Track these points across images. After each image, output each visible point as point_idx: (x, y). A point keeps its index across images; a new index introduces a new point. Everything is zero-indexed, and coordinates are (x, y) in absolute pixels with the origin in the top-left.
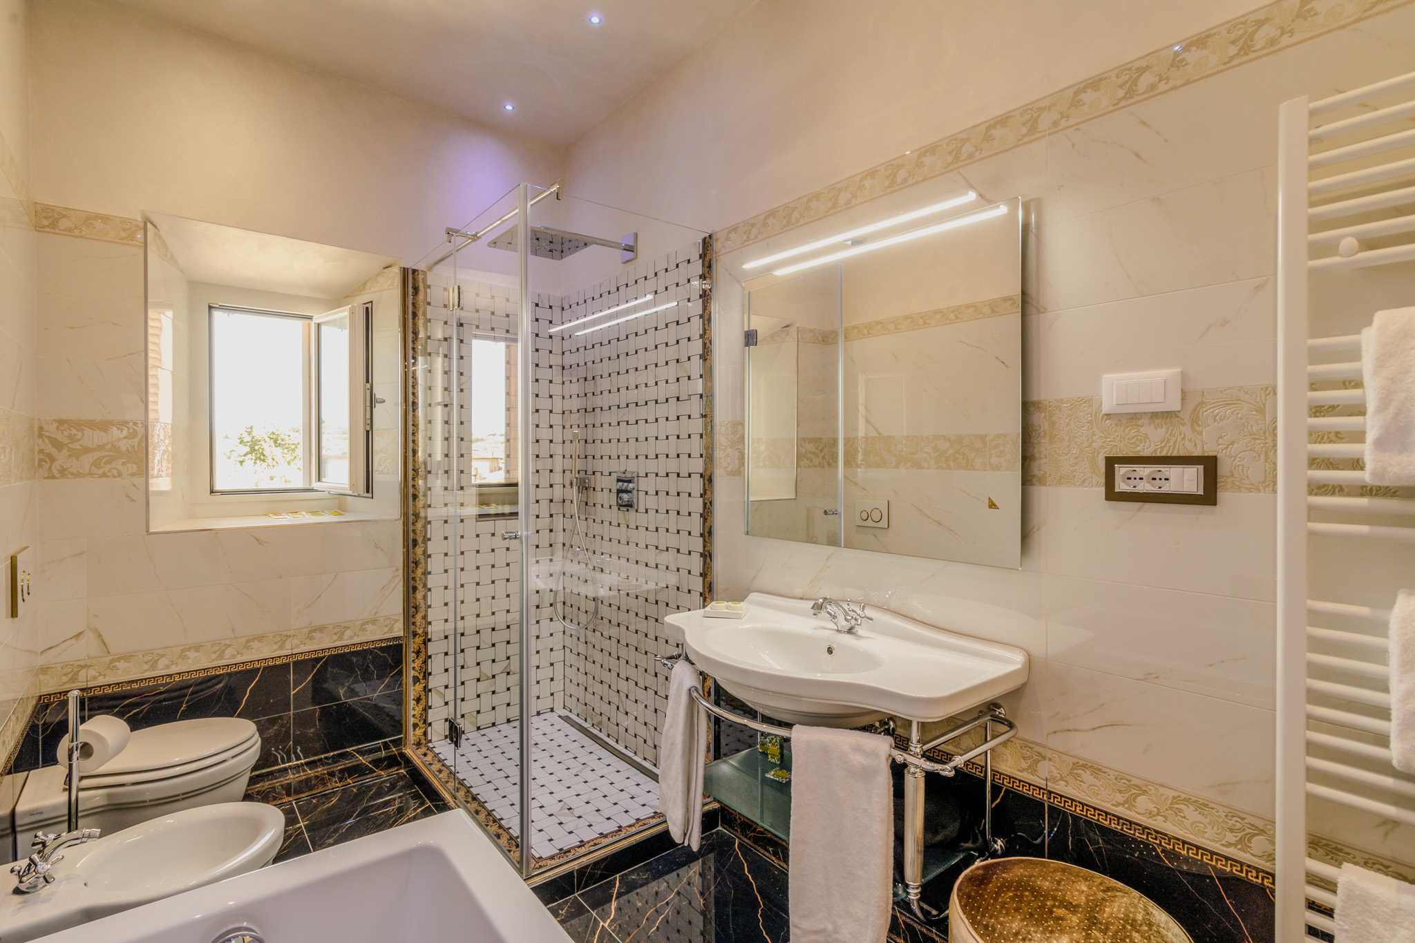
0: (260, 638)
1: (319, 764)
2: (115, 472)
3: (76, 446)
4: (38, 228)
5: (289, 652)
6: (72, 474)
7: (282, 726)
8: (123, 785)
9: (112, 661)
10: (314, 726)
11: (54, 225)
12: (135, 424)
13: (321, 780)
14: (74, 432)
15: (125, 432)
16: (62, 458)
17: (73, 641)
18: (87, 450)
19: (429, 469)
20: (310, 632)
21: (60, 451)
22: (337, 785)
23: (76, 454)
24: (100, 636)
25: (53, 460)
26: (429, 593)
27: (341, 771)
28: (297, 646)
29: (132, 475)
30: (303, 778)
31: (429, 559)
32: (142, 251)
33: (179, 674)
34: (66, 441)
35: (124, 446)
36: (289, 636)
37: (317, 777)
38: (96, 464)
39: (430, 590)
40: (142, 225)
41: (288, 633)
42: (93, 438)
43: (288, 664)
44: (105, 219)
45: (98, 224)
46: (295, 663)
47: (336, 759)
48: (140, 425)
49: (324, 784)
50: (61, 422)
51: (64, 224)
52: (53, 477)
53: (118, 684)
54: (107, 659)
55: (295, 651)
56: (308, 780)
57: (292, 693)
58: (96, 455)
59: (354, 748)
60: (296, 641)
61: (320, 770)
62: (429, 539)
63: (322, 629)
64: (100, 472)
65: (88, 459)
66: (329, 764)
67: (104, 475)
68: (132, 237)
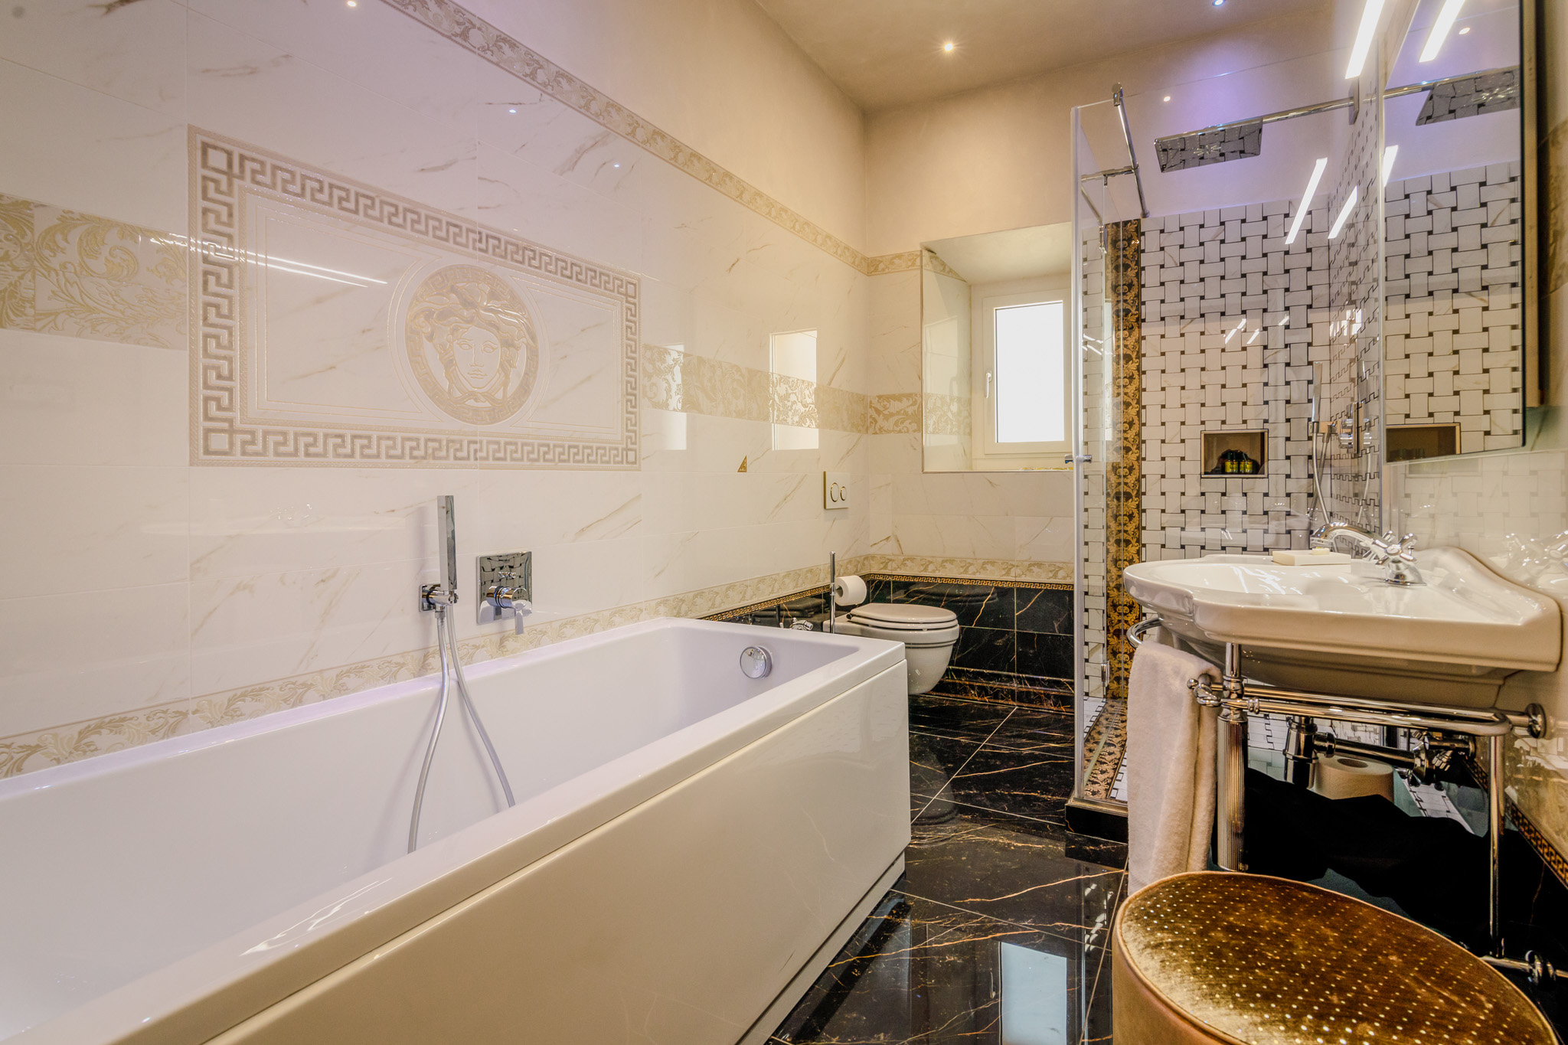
0: (993, 563)
1: (1037, 683)
2: (905, 429)
3: (886, 412)
4: (869, 274)
5: (1013, 579)
6: (885, 431)
7: (1008, 639)
8: (867, 625)
9: (904, 560)
10: (1033, 648)
11: (876, 270)
12: (916, 395)
13: (1040, 699)
14: (886, 403)
15: (911, 402)
16: (881, 422)
17: (885, 542)
18: (892, 415)
19: (1143, 421)
20: (1030, 565)
21: (879, 415)
22: (1052, 708)
23: (887, 418)
24: (898, 541)
25: (876, 422)
26: (1143, 549)
27: (1055, 696)
28: (1020, 576)
29: (914, 431)
30: (1025, 690)
31: (1144, 514)
32: (919, 271)
33: (941, 578)
34: (882, 409)
35: (910, 410)
36: (1014, 566)
37: (1035, 694)
38: (896, 424)
39: (1144, 545)
40: (919, 253)
41: (1013, 563)
42: (895, 406)
43: (1012, 589)
44: (899, 256)
45: (897, 261)
46: (1018, 589)
47: (1052, 684)
48: (918, 396)
49: (1041, 703)
50: (880, 397)
51: (881, 266)
52: (876, 433)
53: (907, 576)
54: (902, 558)
55: (1018, 579)
56: (1028, 693)
57: (1016, 614)
58: (896, 418)
59: (1067, 680)
60: (1019, 571)
61: (1038, 688)
62: (1144, 494)
63: (1039, 565)
64: (898, 429)
65: (893, 420)
66: (1045, 686)
67: (900, 432)
68: (913, 264)
